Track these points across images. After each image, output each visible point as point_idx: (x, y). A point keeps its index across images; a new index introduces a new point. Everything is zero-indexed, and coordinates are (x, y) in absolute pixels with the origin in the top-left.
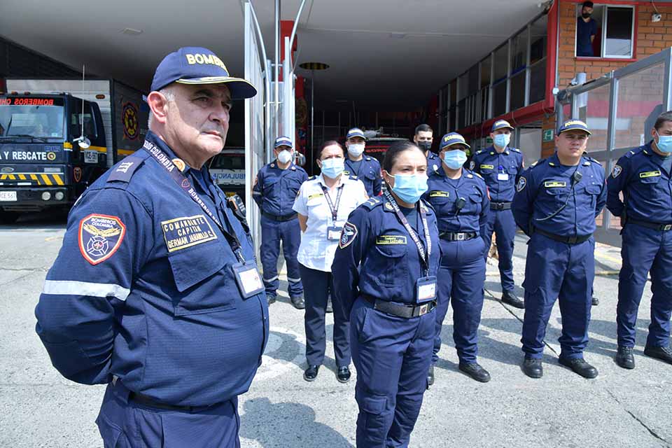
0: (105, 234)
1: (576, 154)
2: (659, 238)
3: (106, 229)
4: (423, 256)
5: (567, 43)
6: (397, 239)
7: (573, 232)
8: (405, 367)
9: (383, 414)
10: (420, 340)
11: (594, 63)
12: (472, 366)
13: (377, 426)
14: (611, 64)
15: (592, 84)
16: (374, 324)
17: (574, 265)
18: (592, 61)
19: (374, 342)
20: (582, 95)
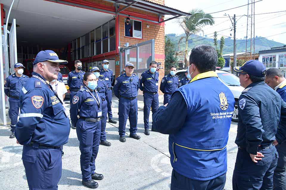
0: (39, 101)
1: (131, 73)
2: (153, 97)
3: (39, 99)
4: (98, 104)
5: (122, 31)
6: (91, 100)
7: (131, 96)
8: (94, 138)
9: (90, 152)
10: (98, 129)
11: (131, 39)
12: (105, 142)
13: (88, 156)
14: (136, 40)
15: (131, 47)
16: (86, 125)
17: (132, 106)
18: (130, 38)
19: (86, 131)
20: (128, 50)
